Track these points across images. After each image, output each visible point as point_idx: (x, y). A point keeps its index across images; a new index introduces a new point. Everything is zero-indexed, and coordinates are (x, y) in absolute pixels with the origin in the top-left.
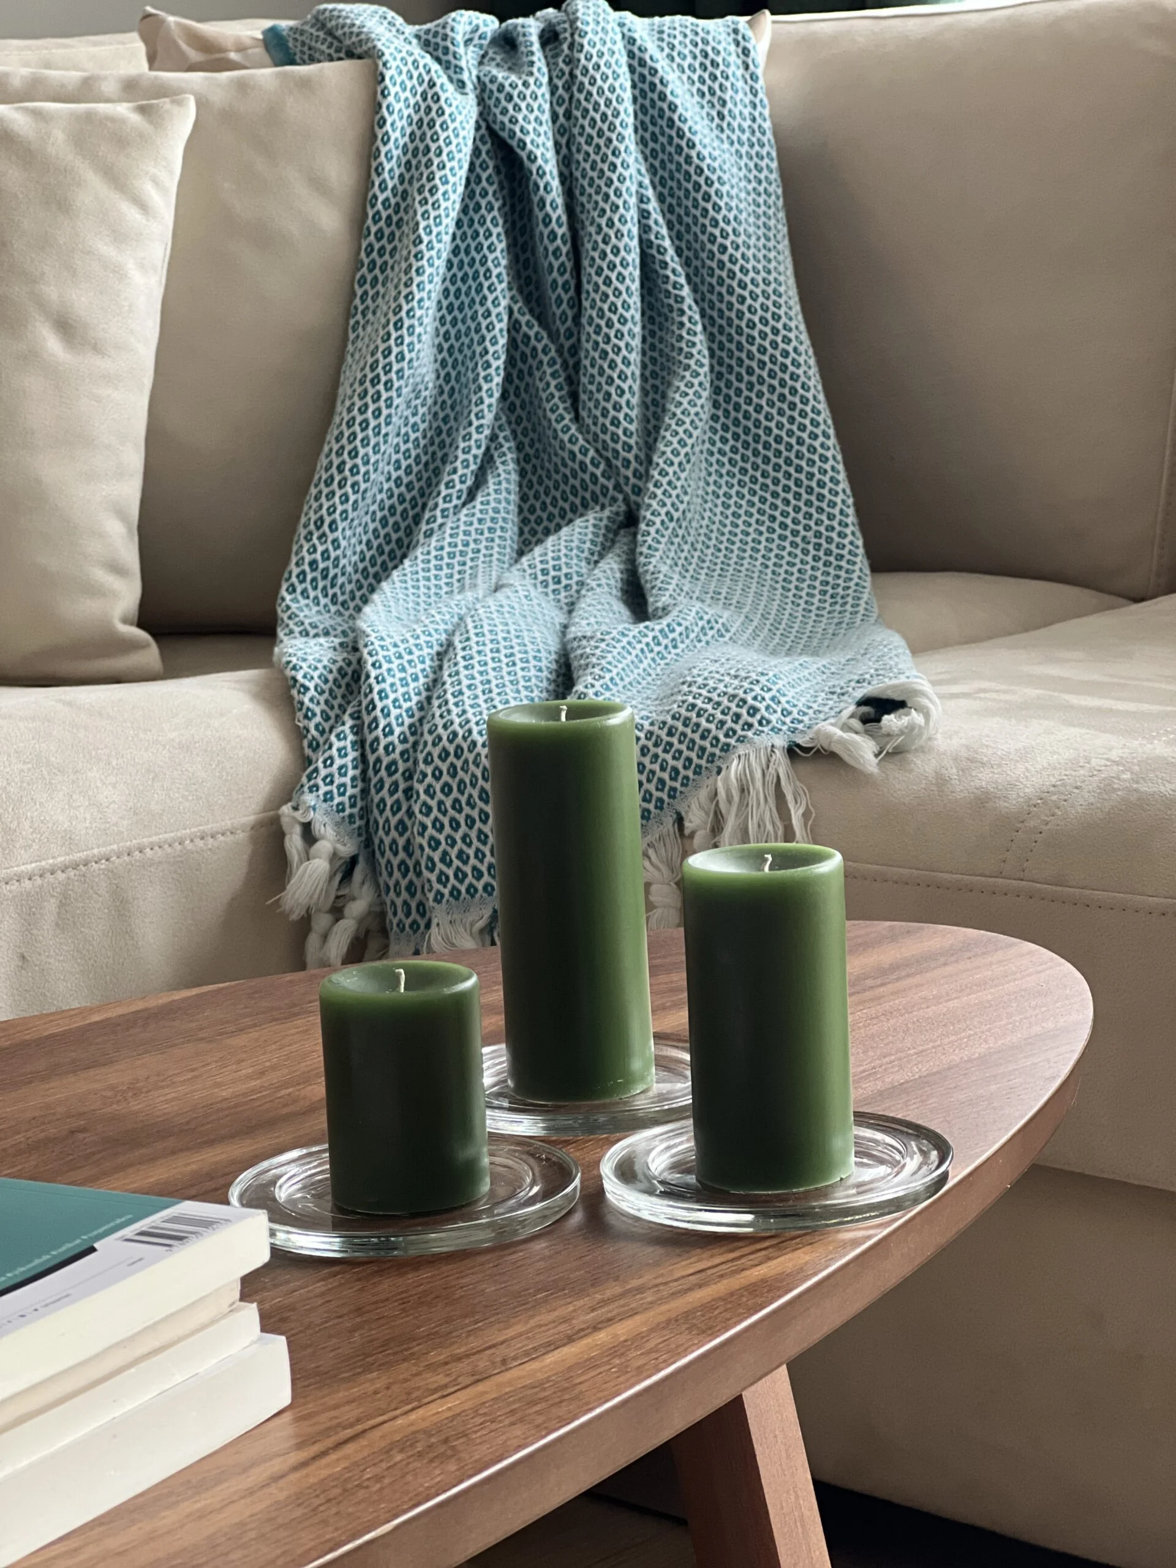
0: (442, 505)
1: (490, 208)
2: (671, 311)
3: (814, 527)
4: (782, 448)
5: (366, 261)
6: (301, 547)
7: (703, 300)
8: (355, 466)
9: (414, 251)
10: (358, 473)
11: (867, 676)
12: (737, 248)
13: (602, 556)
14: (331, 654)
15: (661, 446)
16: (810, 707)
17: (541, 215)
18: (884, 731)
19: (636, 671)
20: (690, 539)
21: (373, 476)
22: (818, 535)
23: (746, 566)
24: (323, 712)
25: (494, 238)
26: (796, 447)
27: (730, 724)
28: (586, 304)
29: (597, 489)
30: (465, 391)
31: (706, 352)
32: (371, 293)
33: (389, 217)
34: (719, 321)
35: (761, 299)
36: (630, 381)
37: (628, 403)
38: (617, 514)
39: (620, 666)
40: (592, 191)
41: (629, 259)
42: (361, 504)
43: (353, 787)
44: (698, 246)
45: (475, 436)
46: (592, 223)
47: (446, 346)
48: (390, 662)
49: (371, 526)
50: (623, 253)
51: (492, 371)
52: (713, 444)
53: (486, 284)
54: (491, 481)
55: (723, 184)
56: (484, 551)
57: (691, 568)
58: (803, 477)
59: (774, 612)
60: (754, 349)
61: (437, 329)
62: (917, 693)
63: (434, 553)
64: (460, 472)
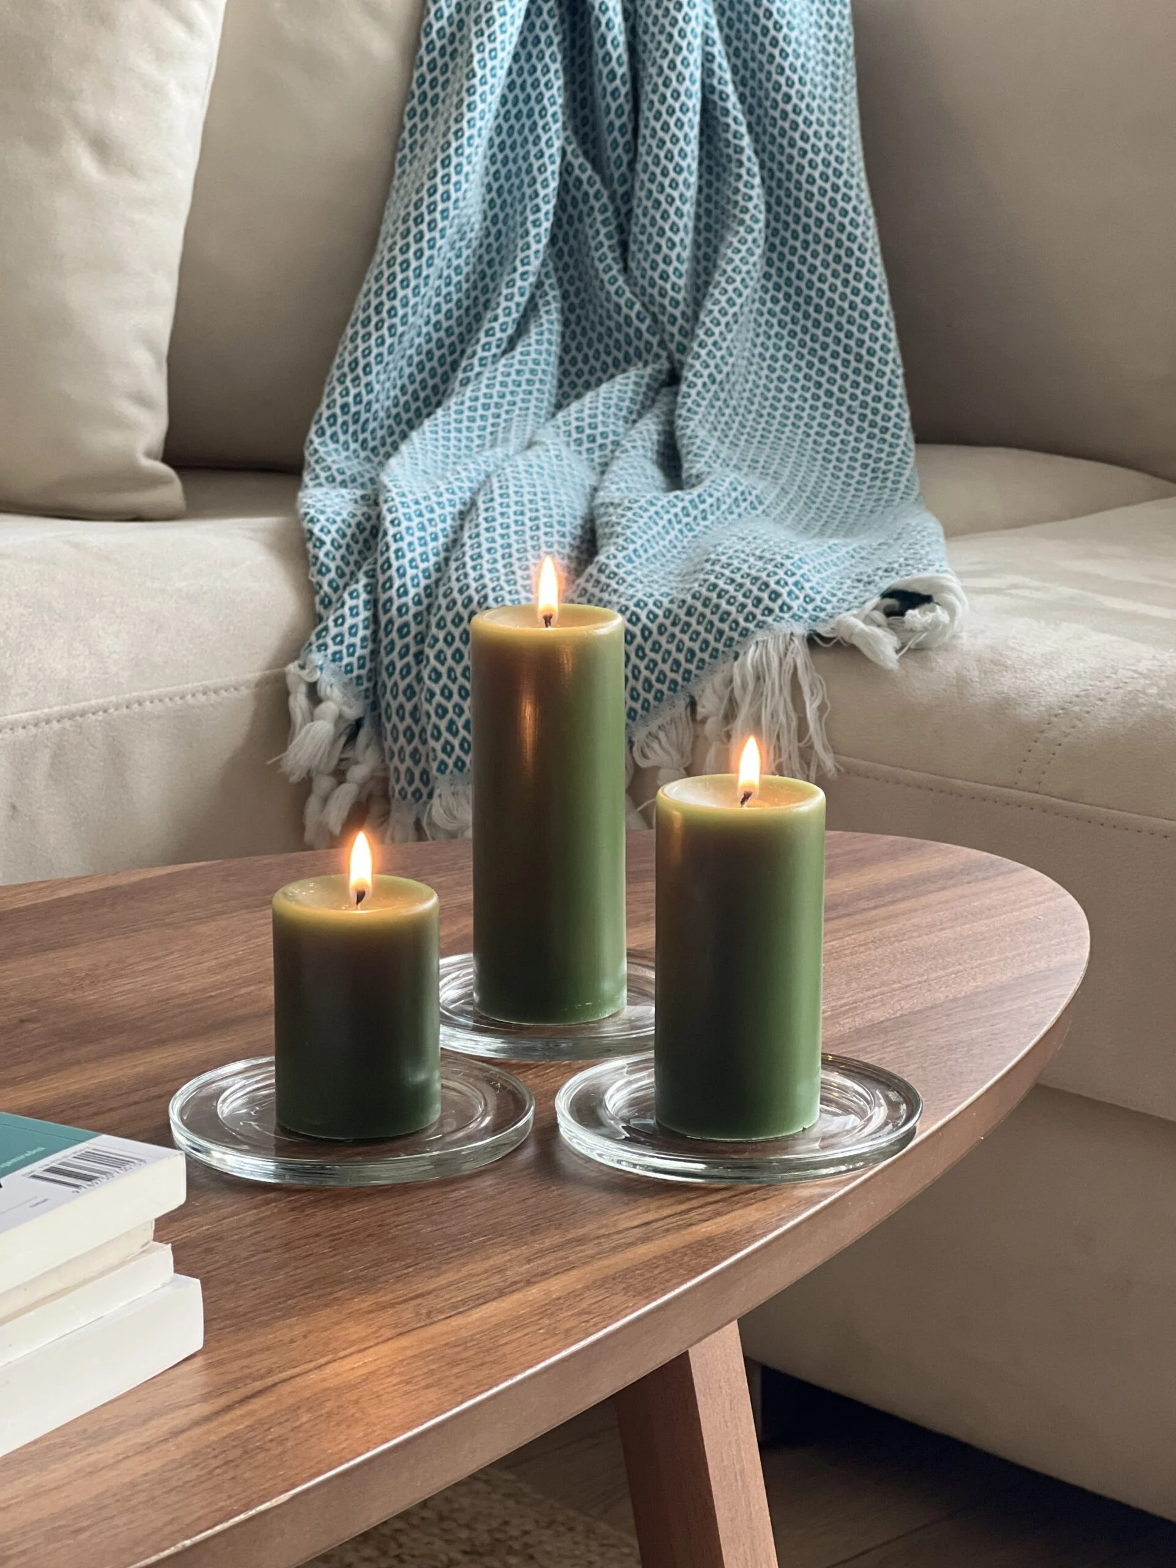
0: (480, 353)
1: (550, 43)
2: (730, 161)
3: (861, 397)
4: (834, 311)
5: (417, 93)
6: (333, 389)
7: (764, 150)
8: (393, 308)
9: (466, 85)
10: (396, 315)
11: (896, 565)
12: (802, 98)
13: (640, 415)
14: (351, 507)
15: (709, 305)
16: (834, 595)
17: (601, 53)
18: (907, 626)
19: (661, 543)
20: (733, 403)
21: (411, 319)
22: (864, 405)
23: (788, 434)
24: (338, 568)
25: (551, 75)
26: (849, 312)
27: (750, 608)
28: (642, 149)
29: (642, 345)
30: (512, 235)
31: (762, 207)
32: (420, 126)
33: (443, 48)
34: (778, 174)
35: (823, 154)
36: (682, 234)
37: (679, 257)
38: (660, 372)
39: (645, 537)
40: (656, 30)
41: (690, 104)
42: (397, 348)
43: (363, 647)
44: (761, 93)
45: (519, 283)
46: (654, 64)
47: (495, 186)
48: (410, 519)
49: (407, 371)
50: (683, 98)
51: (541, 215)
52: (764, 303)
53: (541, 123)
54: (533, 330)
55: (792, 29)
56: (520, 404)
57: (731, 433)
58: (852, 343)
59: (811, 484)
60: (812, 206)
61: (487, 168)
62: (944, 588)
63: (468, 404)
64: (501, 320)
